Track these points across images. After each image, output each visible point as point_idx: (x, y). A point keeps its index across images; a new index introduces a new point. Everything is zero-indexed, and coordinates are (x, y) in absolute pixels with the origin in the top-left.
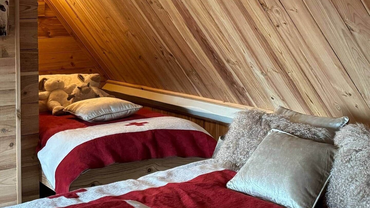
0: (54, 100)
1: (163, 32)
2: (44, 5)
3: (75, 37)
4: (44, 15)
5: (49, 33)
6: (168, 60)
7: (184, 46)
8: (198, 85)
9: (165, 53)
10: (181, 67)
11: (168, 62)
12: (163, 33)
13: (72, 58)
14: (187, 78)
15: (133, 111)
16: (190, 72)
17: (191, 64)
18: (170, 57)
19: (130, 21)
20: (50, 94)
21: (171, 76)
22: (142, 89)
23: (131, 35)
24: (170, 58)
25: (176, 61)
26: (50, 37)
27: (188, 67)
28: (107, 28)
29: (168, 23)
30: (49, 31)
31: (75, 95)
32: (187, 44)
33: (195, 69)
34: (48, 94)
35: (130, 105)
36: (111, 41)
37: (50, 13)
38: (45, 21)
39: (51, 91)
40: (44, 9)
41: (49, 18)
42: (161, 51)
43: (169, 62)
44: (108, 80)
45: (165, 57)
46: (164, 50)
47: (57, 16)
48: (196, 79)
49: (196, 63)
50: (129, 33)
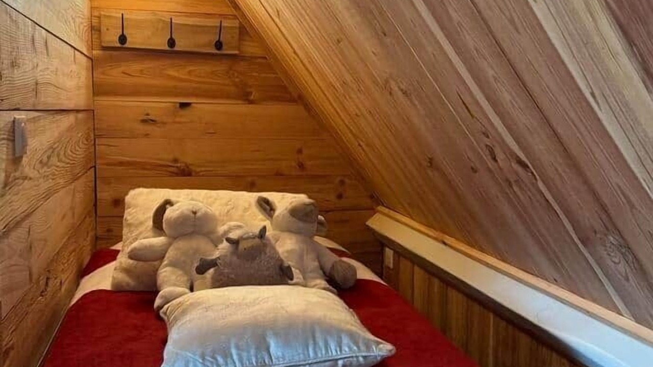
0: (173, 264)
1: (492, 68)
2: (235, 27)
3: (308, 107)
4: (237, 52)
5: (251, 93)
6: (512, 180)
7: (582, 129)
8: (624, 282)
9: (500, 156)
10: (556, 208)
11: (510, 185)
12: (491, 73)
13: (300, 151)
14: (578, 249)
15: (354, 363)
16: (595, 232)
17: (603, 208)
18: (519, 169)
19: (388, 40)
20: (170, 244)
21: (520, 229)
22: (445, 243)
23: (400, 93)
24: (517, 173)
25: (541, 184)
26: (251, 102)
27: (588, 216)
28: (348, 78)
29: (512, 21)
30: (249, 90)
31: (219, 262)
32: (599, 120)
33: (620, 225)
34: (165, 244)
35: (345, 340)
36: (362, 114)
37: (251, 49)
38: (242, 66)
39: (174, 238)
40: (236, 36)
41: (251, 59)
42: (487, 146)
43: (516, 188)
44: (380, 208)
45: (501, 169)
46: (495, 143)
47: (267, 57)
48: (617, 261)
49: (632, 206)
50: (393, 85)
